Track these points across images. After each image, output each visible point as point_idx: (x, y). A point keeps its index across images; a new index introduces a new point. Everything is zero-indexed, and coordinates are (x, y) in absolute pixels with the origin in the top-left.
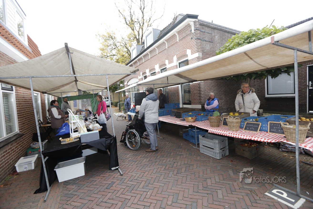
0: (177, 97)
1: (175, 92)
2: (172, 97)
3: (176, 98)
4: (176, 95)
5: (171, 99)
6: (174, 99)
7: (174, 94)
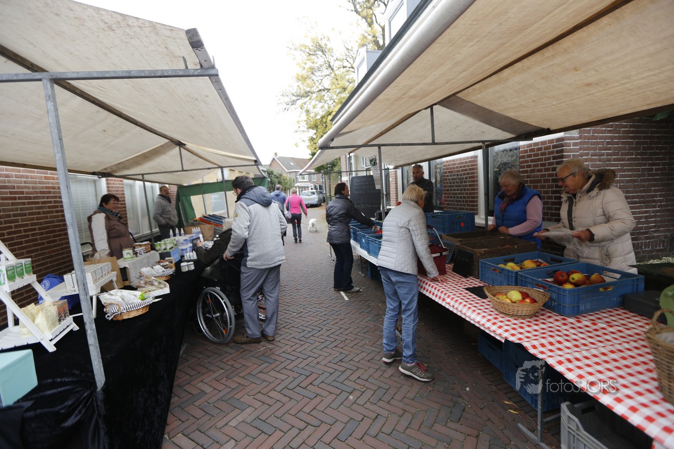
0: (468, 190)
4: (468, 184)
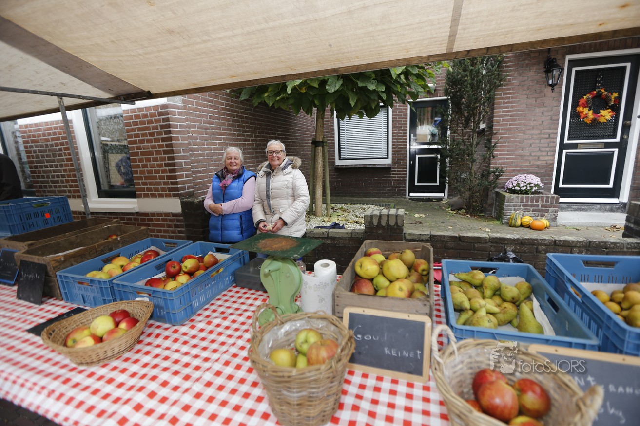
0: (67, 166)
1: (57, 145)
2: (46, 167)
3: (65, 171)
4: (64, 157)
5: (43, 177)
6: (58, 176)
7: (54, 156)
